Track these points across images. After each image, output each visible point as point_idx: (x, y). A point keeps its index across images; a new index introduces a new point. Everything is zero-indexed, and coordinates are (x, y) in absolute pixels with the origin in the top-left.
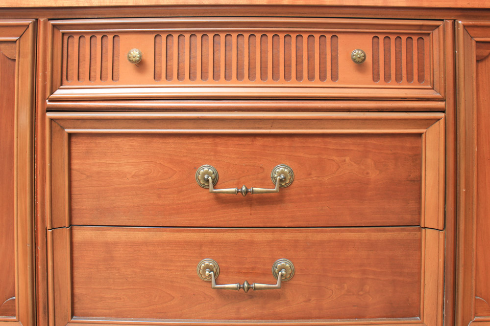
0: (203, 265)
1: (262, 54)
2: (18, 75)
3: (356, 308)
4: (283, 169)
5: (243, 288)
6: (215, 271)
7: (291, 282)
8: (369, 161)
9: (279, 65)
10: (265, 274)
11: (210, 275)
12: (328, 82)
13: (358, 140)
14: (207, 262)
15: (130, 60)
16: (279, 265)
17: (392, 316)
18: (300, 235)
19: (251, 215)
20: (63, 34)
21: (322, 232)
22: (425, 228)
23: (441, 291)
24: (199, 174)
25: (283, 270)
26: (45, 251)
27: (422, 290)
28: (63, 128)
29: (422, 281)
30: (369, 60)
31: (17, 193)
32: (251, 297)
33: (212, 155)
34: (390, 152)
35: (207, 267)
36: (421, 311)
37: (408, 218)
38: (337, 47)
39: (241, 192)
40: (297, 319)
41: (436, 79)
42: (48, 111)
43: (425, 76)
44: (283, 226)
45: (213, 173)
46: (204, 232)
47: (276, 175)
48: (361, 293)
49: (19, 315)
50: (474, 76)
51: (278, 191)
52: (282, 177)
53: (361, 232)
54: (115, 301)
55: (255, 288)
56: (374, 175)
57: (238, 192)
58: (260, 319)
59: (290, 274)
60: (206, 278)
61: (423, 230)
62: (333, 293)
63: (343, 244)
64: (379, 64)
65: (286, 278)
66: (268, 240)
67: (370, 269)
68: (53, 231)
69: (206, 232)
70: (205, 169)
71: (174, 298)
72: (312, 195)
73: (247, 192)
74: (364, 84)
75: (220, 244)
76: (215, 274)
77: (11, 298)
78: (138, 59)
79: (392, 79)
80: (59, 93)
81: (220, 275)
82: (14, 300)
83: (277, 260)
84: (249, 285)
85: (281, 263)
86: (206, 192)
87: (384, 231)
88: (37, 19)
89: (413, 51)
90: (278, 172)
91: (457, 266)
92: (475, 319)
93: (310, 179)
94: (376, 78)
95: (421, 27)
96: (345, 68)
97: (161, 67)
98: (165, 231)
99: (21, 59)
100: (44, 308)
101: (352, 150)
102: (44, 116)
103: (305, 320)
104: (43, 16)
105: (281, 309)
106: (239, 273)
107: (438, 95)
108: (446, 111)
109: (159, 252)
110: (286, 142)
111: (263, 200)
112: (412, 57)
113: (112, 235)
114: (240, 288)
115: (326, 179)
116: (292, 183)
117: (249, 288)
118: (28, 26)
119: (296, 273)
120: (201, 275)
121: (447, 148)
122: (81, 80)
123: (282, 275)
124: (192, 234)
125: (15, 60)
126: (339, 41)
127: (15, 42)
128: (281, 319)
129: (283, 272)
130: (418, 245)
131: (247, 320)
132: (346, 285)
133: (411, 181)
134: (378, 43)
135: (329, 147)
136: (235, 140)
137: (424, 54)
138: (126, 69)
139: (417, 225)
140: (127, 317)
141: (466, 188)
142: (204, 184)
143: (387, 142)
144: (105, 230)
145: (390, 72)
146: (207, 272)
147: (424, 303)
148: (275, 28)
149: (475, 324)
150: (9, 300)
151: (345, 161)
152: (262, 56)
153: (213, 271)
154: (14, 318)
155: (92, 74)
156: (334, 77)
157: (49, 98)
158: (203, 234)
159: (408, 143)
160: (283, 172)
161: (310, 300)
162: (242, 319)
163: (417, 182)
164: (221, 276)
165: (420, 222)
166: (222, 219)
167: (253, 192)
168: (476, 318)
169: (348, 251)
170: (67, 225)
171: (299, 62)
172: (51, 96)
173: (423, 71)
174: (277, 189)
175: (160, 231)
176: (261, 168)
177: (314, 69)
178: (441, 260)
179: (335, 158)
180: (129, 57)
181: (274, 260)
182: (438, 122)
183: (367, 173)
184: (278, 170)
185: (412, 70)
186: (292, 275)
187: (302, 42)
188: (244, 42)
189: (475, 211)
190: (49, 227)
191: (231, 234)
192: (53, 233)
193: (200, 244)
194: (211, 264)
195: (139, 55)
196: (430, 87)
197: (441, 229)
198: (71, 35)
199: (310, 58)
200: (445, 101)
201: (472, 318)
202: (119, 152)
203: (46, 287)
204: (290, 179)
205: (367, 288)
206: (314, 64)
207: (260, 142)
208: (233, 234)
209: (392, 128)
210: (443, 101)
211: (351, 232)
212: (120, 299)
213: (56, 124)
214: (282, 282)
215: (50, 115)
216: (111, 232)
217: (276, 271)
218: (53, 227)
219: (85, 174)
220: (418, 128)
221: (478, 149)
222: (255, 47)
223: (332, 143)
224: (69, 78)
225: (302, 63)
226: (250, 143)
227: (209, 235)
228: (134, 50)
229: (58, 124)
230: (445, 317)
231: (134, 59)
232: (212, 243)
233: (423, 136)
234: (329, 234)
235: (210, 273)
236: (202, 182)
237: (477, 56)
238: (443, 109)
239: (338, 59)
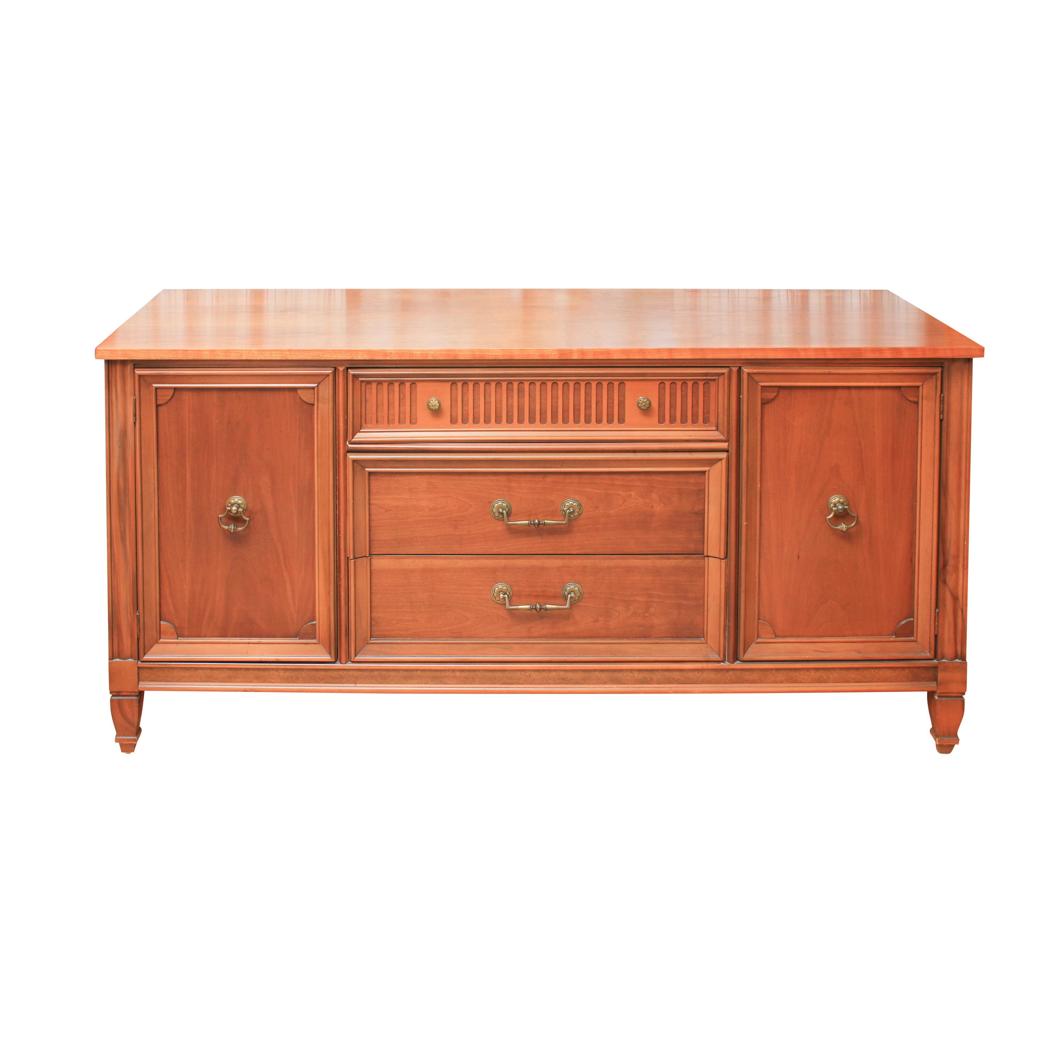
0: (497, 589)
1: (553, 400)
2: (318, 419)
3: (641, 628)
4: (572, 503)
5: (536, 609)
6: (508, 594)
7: (580, 604)
8: (654, 496)
9: (569, 410)
10: (554, 598)
11: (504, 598)
12: (615, 425)
13: (643, 477)
14: (500, 586)
15: (430, 409)
16: (568, 588)
17: (678, 637)
18: (588, 562)
19: (542, 543)
20: (362, 381)
21: (609, 559)
22: (708, 556)
23: (722, 614)
24: (494, 507)
25: (572, 593)
26: (347, 578)
27: (705, 613)
28: (363, 468)
29: (706, 605)
30: (655, 405)
31: (318, 527)
32: (541, 617)
33: (505, 490)
34: (674, 487)
35: (500, 591)
36: (705, 633)
37: (692, 547)
38: (625, 392)
39: (534, 524)
40: (586, 638)
41: (720, 421)
42: (348, 452)
43: (711, 418)
44: (572, 553)
45: (507, 506)
46: (497, 559)
47: (565, 508)
48: (647, 615)
49: (319, 640)
50: (759, 417)
51: (568, 523)
52: (571, 510)
53: (647, 559)
54: (412, 623)
55: (546, 609)
56: (658, 508)
57: (531, 524)
58: (550, 638)
59: (579, 597)
60: (500, 600)
61: (706, 558)
62: (619, 614)
63: (629, 570)
64: (665, 408)
65: (575, 600)
66: (558, 565)
67: (656, 593)
68: (355, 561)
69: (500, 559)
70: (499, 503)
71: (469, 619)
72: (600, 526)
73: (539, 524)
74: (649, 427)
75: (513, 570)
76: (508, 596)
77: (310, 623)
78: (438, 407)
79: (688, 421)
80: (360, 436)
81: (512, 598)
82: (315, 624)
83: (566, 584)
84: (541, 606)
85: (571, 586)
86: (500, 523)
87: (669, 559)
88: (335, 368)
89: (698, 394)
90: (567, 505)
91: (739, 592)
92: (757, 641)
93: (597, 511)
94: (661, 420)
95: (706, 374)
96: (631, 411)
97: (457, 411)
98: (461, 558)
99: (320, 405)
100: (346, 631)
101: (638, 485)
102: (345, 457)
103: (593, 639)
104: (341, 365)
105: (570, 629)
106: (529, 596)
107: (722, 437)
108: (729, 451)
109: (455, 577)
110: (575, 479)
111: (553, 531)
112: (698, 400)
113: (408, 563)
114: (533, 608)
115: (612, 511)
116: (580, 515)
117: (541, 609)
118: (328, 375)
119: (584, 596)
120: (495, 598)
121: (729, 485)
122: (378, 423)
123: (571, 597)
124: (487, 561)
125: (313, 405)
126: (626, 387)
127: (313, 388)
128: (570, 638)
129: (572, 595)
130: (701, 572)
131: (538, 639)
132: (631, 607)
133: (695, 513)
134: (664, 388)
135: (616, 483)
136: (528, 478)
137: (710, 397)
138: (423, 415)
139: (700, 554)
140: (423, 638)
141: (747, 520)
142: (498, 516)
143: (671, 478)
144: (403, 559)
145: (676, 414)
146: (501, 595)
147: (707, 625)
148: (565, 377)
149: (757, 645)
150: (309, 624)
151: (630, 495)
152: (553, 401)
153: (507, 594)
154: (315, 641)
155: (391, 418)
156: (621, 420)
157: (351, 441)
158: (497, 560)
159: (692, 480)
160: (572, 506)
161: (598, 620)
162: (533, 638)
163: (701, 515)
164: (514, 599)
165: (703, 551)
166: (515, 547)
167: (545, 524)
168: (759, 640)
169: (634, 576)
170: (367, 555)
171: (588, 406)
172: (353, 439)
173: (709, 413)
174: (566, 521)
175: (456, 558)
176: (552, 501)
177: (602, 413)
178: (723, 586)
179: (621, 493)
180: (428, 405)
181: (563, 584)
182: (720, 462)
183: (652, 506)
184: (567, 504)
185: (698, 412)
186: (581, 598)
187: (591, 388)
188: (536, 390)
189: (758, 542)
190: (351, 557)
191: (523, 560)
192: (355, 562)
193: (494, 570)
194: (504, 588)
195: (438, 404)
196: (714, 428)
197: (722, 558)
198: (369, 383)
199: (598, 403)
200: (729, 441)
201: (755, 639)
202: (417, 488)
203: (347, 611)
204: (578, 512)
205: (652, 610)
206: (602, 408)
207: (550, 479)
208: (525, 560)
209: (676, 467)
210: (727, 442)
211: (637, 559)
212: (417, 621)
213: (358, 465)
214: (571, 604)
215: (352, 456)
216: (408, 560)
217: (566, 594)
218: (355, 557)
219: (384, 508)
220: (701, 467)
221: (761, 485)
222: (546, 393)
223: (619, 480)
224: (367, 421)
225: (590, 407)
226: (541, 480)
227: (502, 562)
228: (433, 399)
229: (359, 464)
230: (728, 638)
231: (434, 408)
232: (505, 569)
233: (707, 473)
234: (615, 560)
235: (504, 596)
236: (496, 515)
237: (762, 399)
238: (727, 450)
239: (625, 404)
